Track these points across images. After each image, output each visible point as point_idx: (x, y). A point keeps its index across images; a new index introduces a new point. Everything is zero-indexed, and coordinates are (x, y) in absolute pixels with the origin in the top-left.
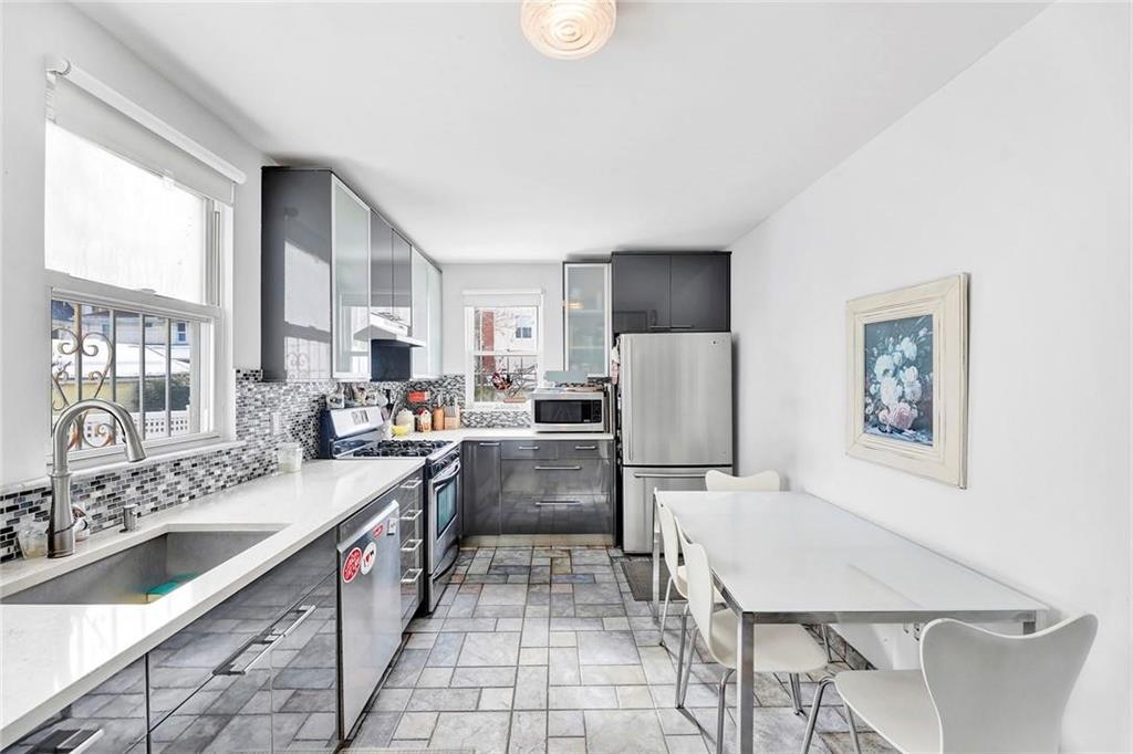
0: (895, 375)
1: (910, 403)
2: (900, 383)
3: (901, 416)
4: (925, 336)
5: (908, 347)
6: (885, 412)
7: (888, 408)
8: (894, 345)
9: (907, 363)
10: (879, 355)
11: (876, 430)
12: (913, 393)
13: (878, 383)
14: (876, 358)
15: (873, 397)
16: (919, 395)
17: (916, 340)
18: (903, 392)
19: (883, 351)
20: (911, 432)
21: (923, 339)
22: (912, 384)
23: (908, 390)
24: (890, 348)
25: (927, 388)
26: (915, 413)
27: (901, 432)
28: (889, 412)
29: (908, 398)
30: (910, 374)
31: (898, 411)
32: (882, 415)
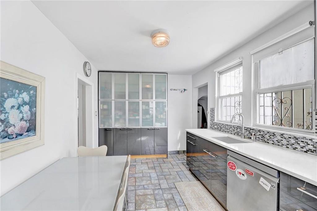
0: (18, 108)
1: (26, 121)
2: (21, 112)
3: (22, 128)
4: (33, 94)
5: (25, 96)
6: (12, 128)
7: (14, 125)
8: (19, 94)
9: (25, 103)
10: (8, 97)
11: (7, 139)
12: (27, 116)
13: (7, 113)
14: (6, 99)
15: (2, 121)
16: (29, 117)
17: (29, 94)
18: (23, 117)
19: (12, 96)
20: (27, 133)
21: (32, 95)
22: (26, 113)
23: (25, 115)
24: (16, 95)
25: (34, 115)
26: (28, 125)
27: (21, 135)
28: (15, 127)
29: (25, 119)
30: (26, 108)
31: (20, 126)
32: (10, 130)
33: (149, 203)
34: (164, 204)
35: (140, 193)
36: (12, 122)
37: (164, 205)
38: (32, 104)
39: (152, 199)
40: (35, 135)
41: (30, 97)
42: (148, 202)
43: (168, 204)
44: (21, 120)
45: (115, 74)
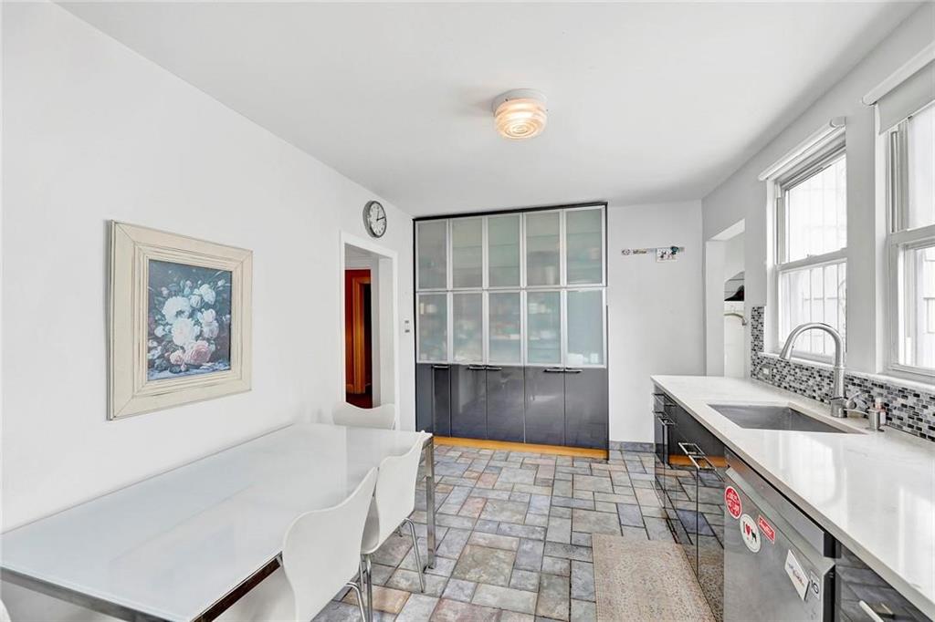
0: (191, 316)
1: (208, 340)
2: (197, 323)
3: (199, 353)
4: (224, 286)
5: (207, 293)
6: (179, 352)
7: (182, 348)
8: (192, 288)
9: (206, 306)
10: (170, 295)
11: (167, 373)
12: (212, 331)
13: (167, 324)
14: (166, 299)
15: (159, 340)
16: (216, 333)
17: (215, 288)
18: (201, 331)
19: (179, 292)
20: (210, 364)
21: (221, 289)
22: (209, 324)
23: (206, 330)
24: (187, 290)
25: (226, 329)
26: (213, 348)
27: (198, 367)
28: (184, 352)
29: (206, 336)
30: (208, 316)
31: (194, 349)
32: (173, 357)
33: (492, 570)
34: (535, 581)
35: (480, 540)
36: (177, 341)
37: (533, 585)
38: (223, 305)
39: (504, 562)
40: (229, 369)
41: (218, 294)
42: (492, 566)
43: (545, 584)
44: (197, 338)
45: (453, 222)
